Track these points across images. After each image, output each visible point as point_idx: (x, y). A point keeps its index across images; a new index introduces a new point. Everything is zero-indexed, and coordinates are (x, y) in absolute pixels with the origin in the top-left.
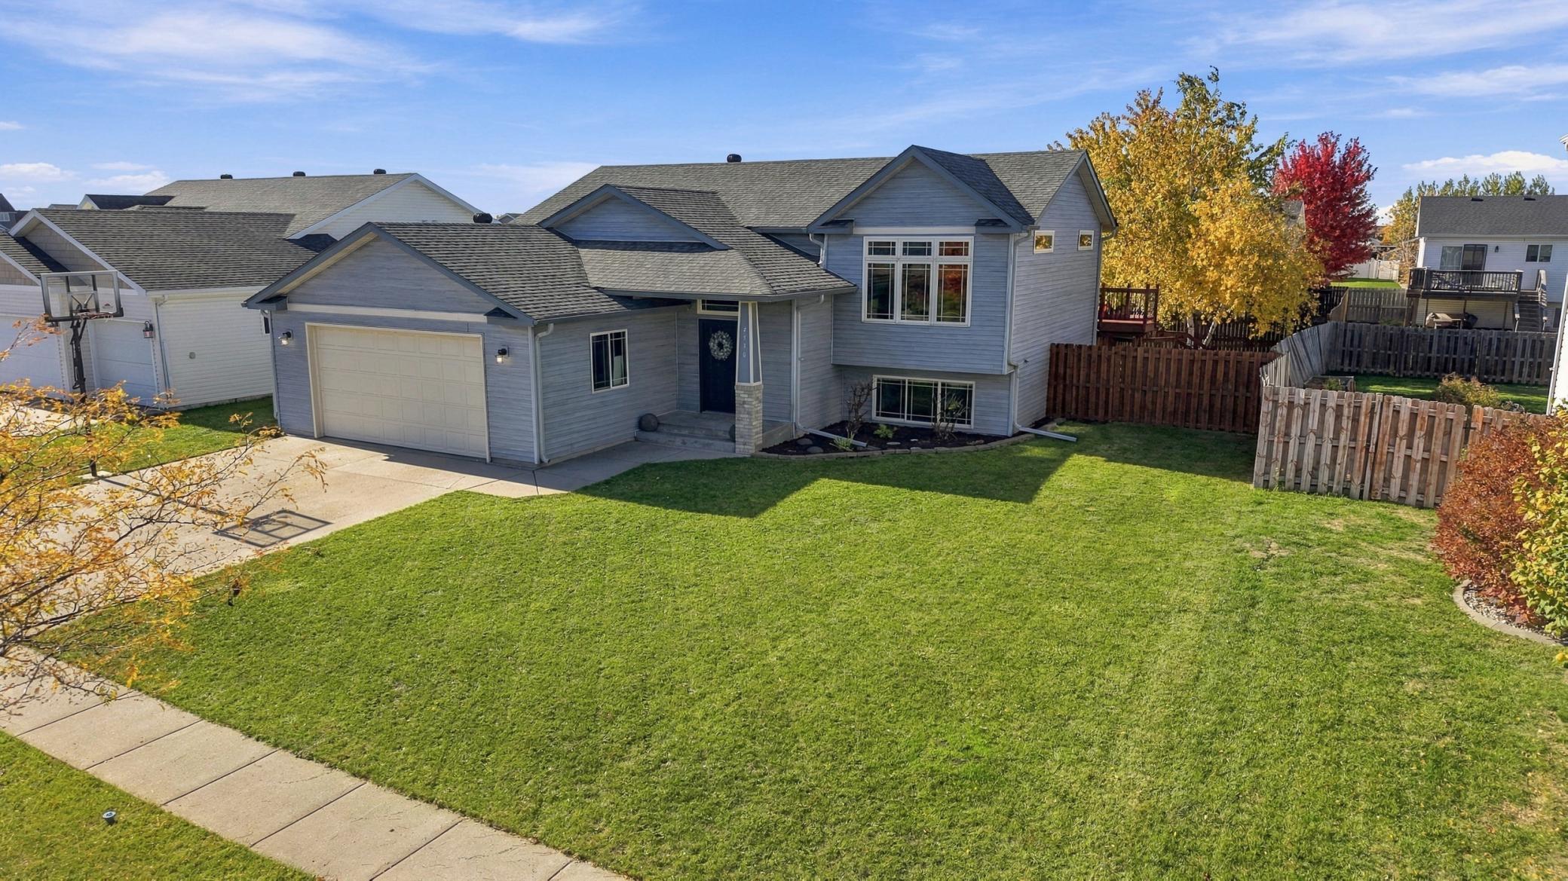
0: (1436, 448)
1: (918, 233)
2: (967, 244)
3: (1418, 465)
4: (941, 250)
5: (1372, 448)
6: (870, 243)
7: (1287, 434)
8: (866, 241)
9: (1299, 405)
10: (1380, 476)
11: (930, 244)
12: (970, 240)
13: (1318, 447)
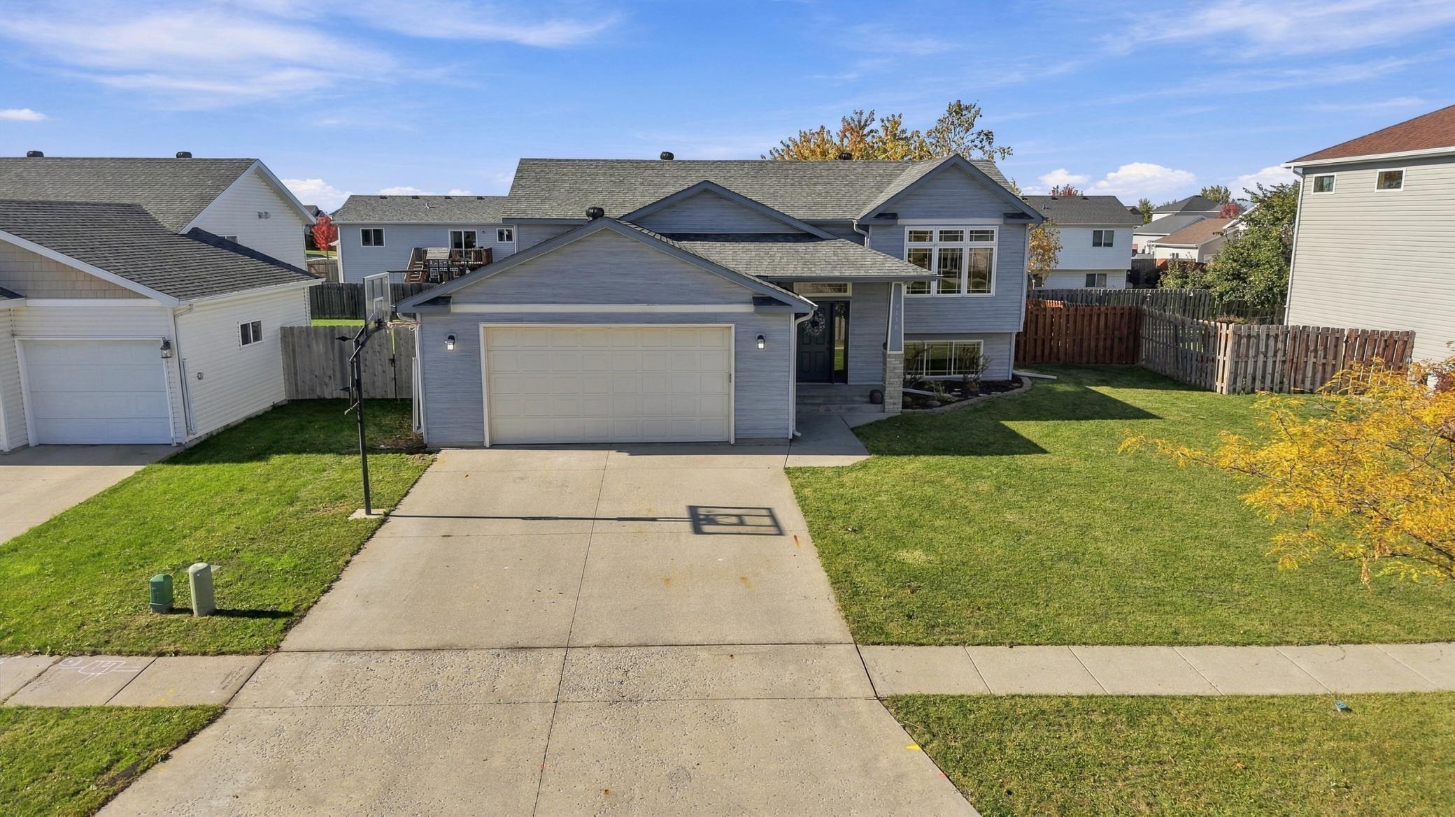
0: (1330, 357)
1: (951, 224)
2: (992, 232)
3: (1321, 368)
4: (971, 237)
5: (1295, 360)
6: (910, 232)
7: (1247, 356)
8: (907, 230)
9: (1254, 336)
10: (1299, 377)
11: (962, 232)
12: (996, 230)
13: (1265, 362)
